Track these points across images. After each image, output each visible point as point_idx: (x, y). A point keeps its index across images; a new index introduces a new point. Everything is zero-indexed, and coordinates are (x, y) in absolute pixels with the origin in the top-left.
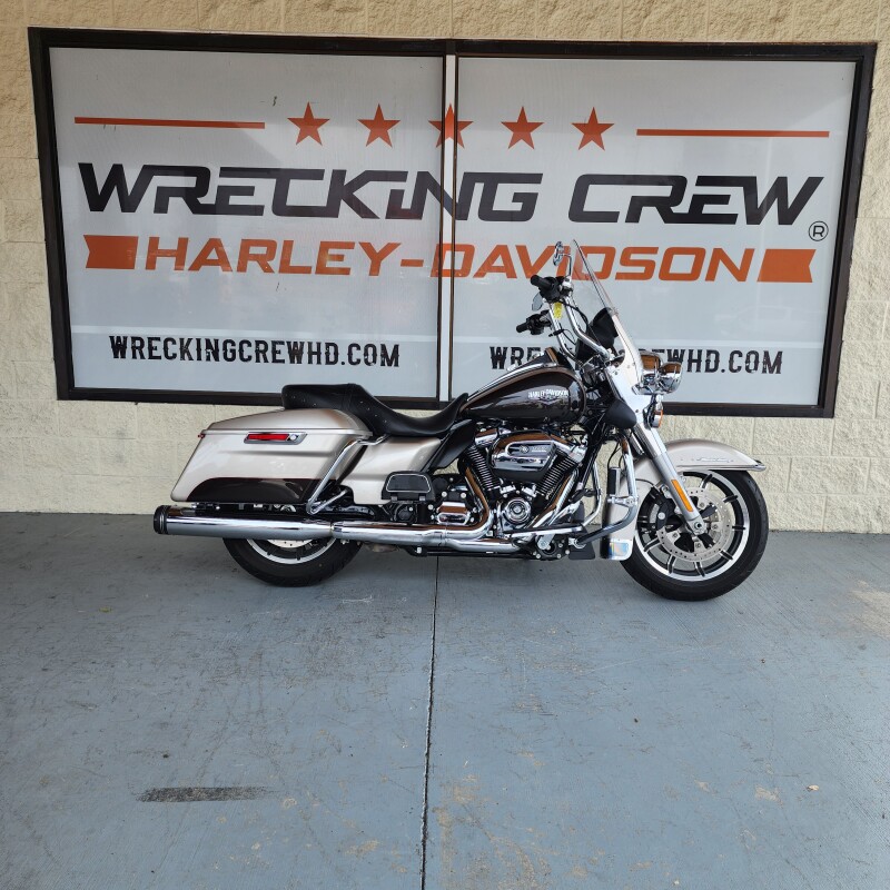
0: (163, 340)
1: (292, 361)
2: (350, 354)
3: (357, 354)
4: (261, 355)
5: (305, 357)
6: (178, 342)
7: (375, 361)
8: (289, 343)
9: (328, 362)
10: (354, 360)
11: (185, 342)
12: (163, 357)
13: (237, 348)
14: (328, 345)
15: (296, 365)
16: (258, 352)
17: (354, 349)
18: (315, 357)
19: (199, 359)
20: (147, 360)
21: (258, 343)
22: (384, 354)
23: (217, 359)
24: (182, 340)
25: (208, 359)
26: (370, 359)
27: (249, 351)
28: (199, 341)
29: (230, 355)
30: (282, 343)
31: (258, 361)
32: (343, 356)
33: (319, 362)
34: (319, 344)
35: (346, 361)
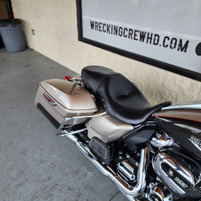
0: (103, 24)
1: (141, 40)
2: (164, 41)
3: (168, 42)
4: (130, 35)
5: (146, 39)
6: (107, 25)
7: (175, 47)
8: (141, 32)
9: (154, 44)
10: (165, 45)
11: (109, 26)
12: (103, 31)
13: (123, 31)
14: (156, 35)
15: (142, 42)
16: (129, 34)
17: (167, 39)
18: (149, 40)
19: (112, 33)
20: (99, 31)
21: (130, 30)
22: (180, 45)
23: (117, 34)
24: (108, 25)
25: (114, 34)
26: (173, 46)
27: (127, 33)
28: (112, 26)
29: (120, 34)
30: (138, 31)
31: (129, 38)
32: (161, 42)
33: (150, 43)
34: (152, 34)
35: (162, 45)
